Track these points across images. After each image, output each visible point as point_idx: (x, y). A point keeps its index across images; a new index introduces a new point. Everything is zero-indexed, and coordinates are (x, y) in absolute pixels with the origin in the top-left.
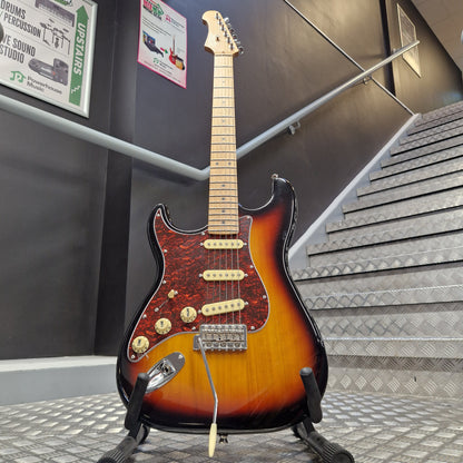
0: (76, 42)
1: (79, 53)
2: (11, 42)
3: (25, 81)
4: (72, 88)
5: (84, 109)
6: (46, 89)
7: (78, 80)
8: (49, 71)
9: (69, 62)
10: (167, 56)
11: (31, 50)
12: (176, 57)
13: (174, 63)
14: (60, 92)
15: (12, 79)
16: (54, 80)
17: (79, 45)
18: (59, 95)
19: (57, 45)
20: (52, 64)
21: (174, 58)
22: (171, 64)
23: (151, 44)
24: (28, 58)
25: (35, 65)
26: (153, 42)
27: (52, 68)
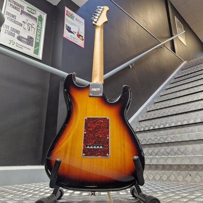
0: (37, 29)
1: (38, 33)
2: (10, 29)
3: (15, 44)
4: (35, 48)
5: (40, 57)
6: (24, 48)
7: (37, 44)
8: (25, 41)
9: (34, 37)
10: (76, 35)
11: (18, 32)
12: (80, 35)
13: (79, 37)
14: (30, 49)
15: (10, 44)
16: (28, 44)
17: (38, 30)
18: (29, 50)
19: (29, 30)
20: (27, 38)
21: (79, 36)
22: (77, 38)
23: (69, 30)
24: (17, 35)
25: (20, 38)
26: (70, 29)
27: (27, 40)
